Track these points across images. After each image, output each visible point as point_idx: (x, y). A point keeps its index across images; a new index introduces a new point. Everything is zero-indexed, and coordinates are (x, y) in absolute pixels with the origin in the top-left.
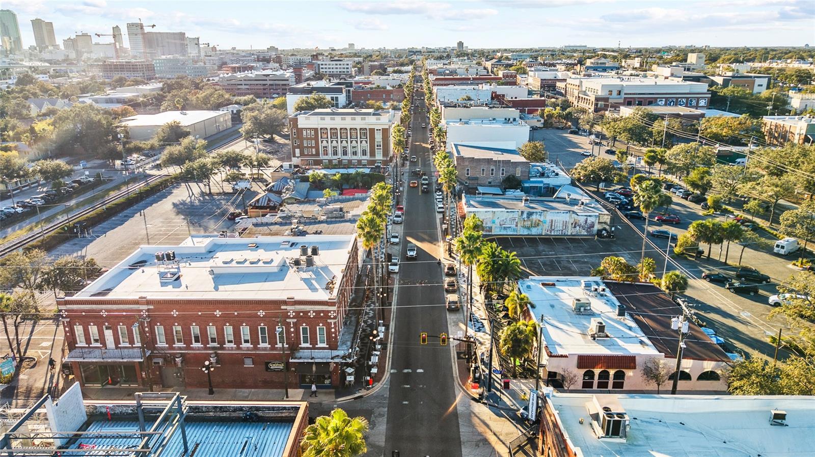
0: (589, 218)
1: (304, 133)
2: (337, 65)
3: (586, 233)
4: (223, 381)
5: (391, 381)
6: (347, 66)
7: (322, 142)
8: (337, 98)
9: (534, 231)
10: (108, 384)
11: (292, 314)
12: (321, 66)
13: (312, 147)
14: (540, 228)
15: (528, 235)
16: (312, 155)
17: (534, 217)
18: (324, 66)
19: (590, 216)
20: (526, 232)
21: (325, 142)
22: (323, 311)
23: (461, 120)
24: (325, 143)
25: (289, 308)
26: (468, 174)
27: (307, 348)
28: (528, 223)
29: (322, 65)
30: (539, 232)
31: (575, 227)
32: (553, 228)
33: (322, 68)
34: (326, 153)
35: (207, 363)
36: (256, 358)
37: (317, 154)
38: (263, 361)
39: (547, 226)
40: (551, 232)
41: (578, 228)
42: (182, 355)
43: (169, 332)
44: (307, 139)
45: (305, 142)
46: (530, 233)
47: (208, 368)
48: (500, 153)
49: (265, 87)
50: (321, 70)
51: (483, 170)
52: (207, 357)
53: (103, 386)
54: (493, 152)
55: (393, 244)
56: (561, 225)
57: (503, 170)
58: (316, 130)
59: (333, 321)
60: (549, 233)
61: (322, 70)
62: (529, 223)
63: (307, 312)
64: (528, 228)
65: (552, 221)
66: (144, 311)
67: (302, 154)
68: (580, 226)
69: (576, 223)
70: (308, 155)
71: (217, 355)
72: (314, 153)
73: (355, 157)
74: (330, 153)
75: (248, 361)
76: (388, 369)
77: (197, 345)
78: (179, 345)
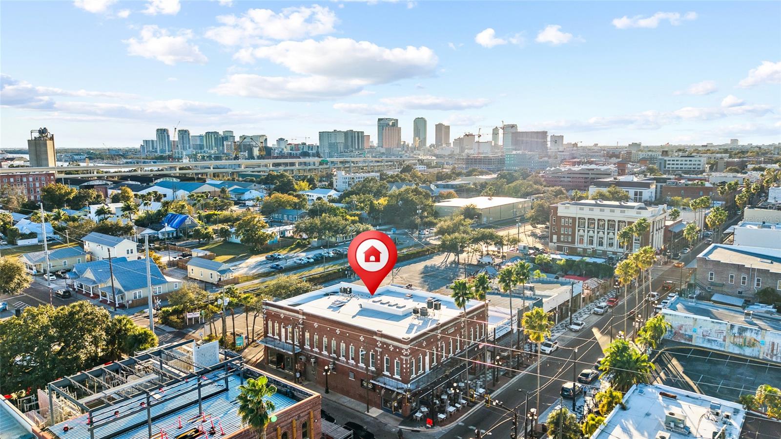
1: (563, 220)
2: (686, 161)
4: (337, 387)
5: (452, 430)
6: (699, 163)
7: (579, 231)
8: (641, 193)
9: (748, 352)
11: (379, 345)
12: (668, 162)
13: (568, 235)
14: (756, 349)
15: (740, 354)
16: (568, 242)
17: (748, 334)
18: (671, 162)
20: (737, 351)
21: (581, 231)
22: (398, 348)
23: (764, 223)
24: (581, 232)
25: (378, 338)
26: (711, 279)
27: (388, 376)
28: (740, 341)
29: (669, 160)
30: (755, 354)
32: (775, 352)
33: (669, 164)
34: (581, 241)
35: (326, 368)
36: (356, 374)
37: (573, 242)
38: (361, 378)
39: (766, 348)
40: (772, 357)
42: (316, 357)
43: (312, 338)
44: (565, 227)
45: (562, 229)
46: (742, 353)
47: (327, 371)
48: (770, 261)
49: (586, 180)
50: (667, 166)
51: (732, 277)
52: (328, 364)
53: (277, 368)
54: (759, 259)
55: (571, 330)
57: (758, 280)
58: (574, 219)
59: (404, 358)
60: (769, 358)
61: (669, 166)
62: (741, 340)
63: (388, 345)
64: (740, 346)
65: (773, 344)
66: (301, 319)
67: (559, 240)
70: (564, 242)
71: (334, 364)
72: (570, 240)
73: (610, 249)
74: (586, 242)
75: (351, 375)
76: (460, 421)
77: (325, 353)
78: (316, 350)
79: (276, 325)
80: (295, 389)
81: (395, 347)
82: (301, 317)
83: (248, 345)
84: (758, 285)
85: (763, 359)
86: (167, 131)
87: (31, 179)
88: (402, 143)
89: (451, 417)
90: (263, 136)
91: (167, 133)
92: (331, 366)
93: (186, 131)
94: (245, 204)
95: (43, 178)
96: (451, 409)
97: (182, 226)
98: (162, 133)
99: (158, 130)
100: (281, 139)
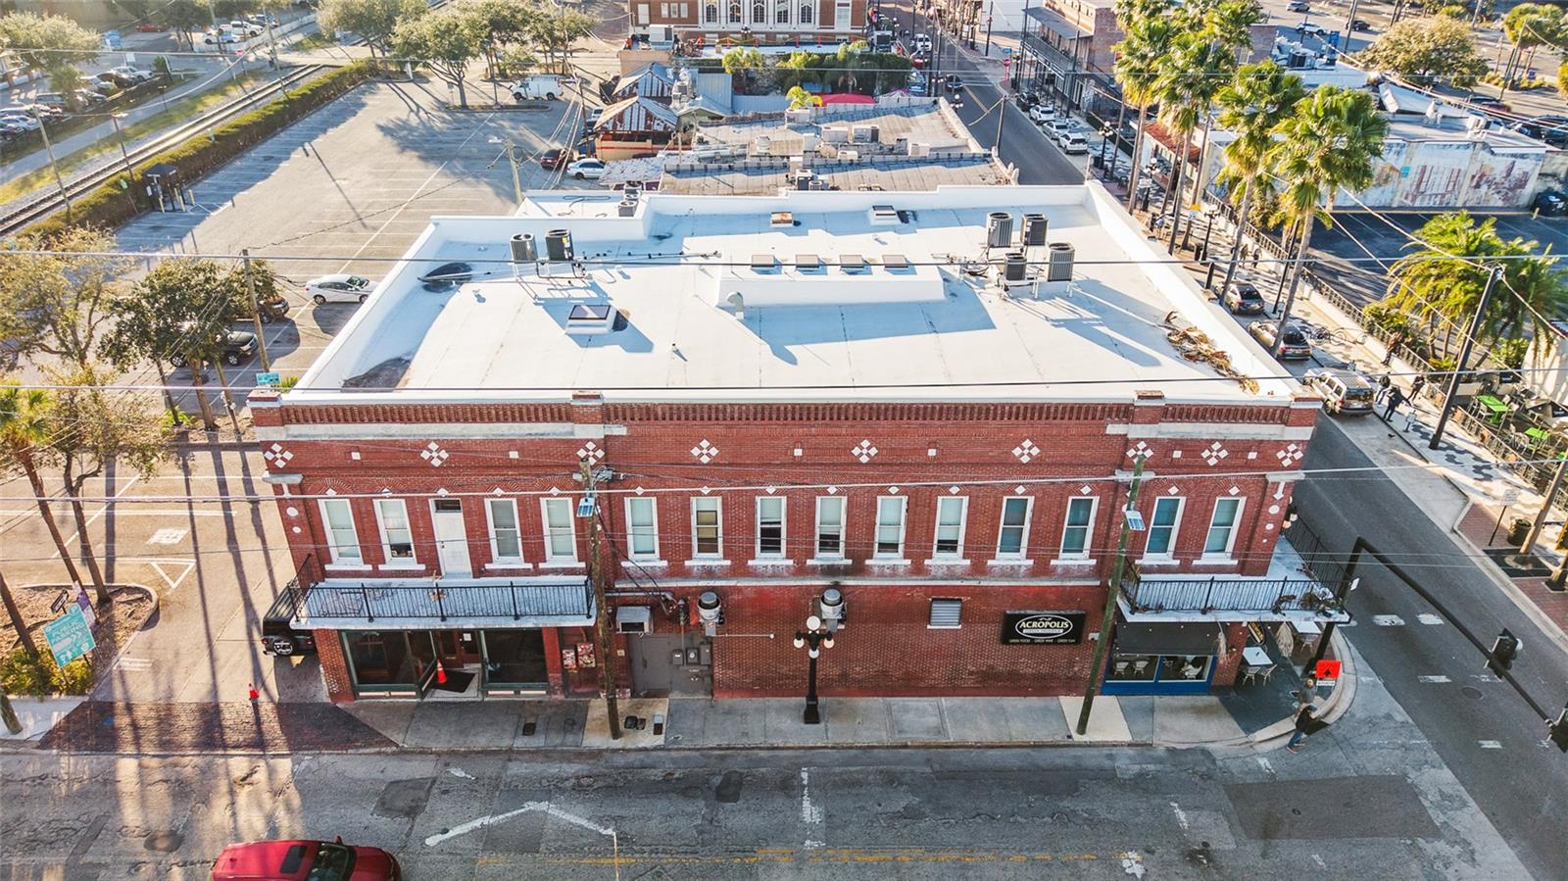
0: (1519, 162)
3: (1500, 203)
9: (1373, 197)
10: (435, 685)
11: (1140, 454)
14: (1389, 187)
15: (1356, 207)
19: (1523, 156)
20: (1350, 200)
22: (1258, 444)
25: (1134, 431)
27: (1162, 570)
30: (1384, 200)
31: (1478, 186)
32: (1422, 189)
35: (812, 623)
36: (972, 604)
37: (693, 18)
38: (1000, 613)
39: (1408, 184)
40: (1413, 200)
41: (1484, 188)
42: (722, 594)
43: (675, 517)
46: (1359, 204)
47: (814, 640)
52: (811, 601)
56: (1444, 181)
60: (1408, 202)
63: (1193, 447)
64: (1358, 190)
65: (1424, 169)
66: (591, 446)
68: (1489, 183)
69: (1481, 177)
71: (843, 592)
72: (684, 15)
73: (783, 27)
74: (723, 14)
75: (944, 610)
77: (770, 559)
78: (705, 560)
79: (389, 506)
81: (1238, 448)
82: (591, 429)
85: (1399, 208)
92: (834, 612)
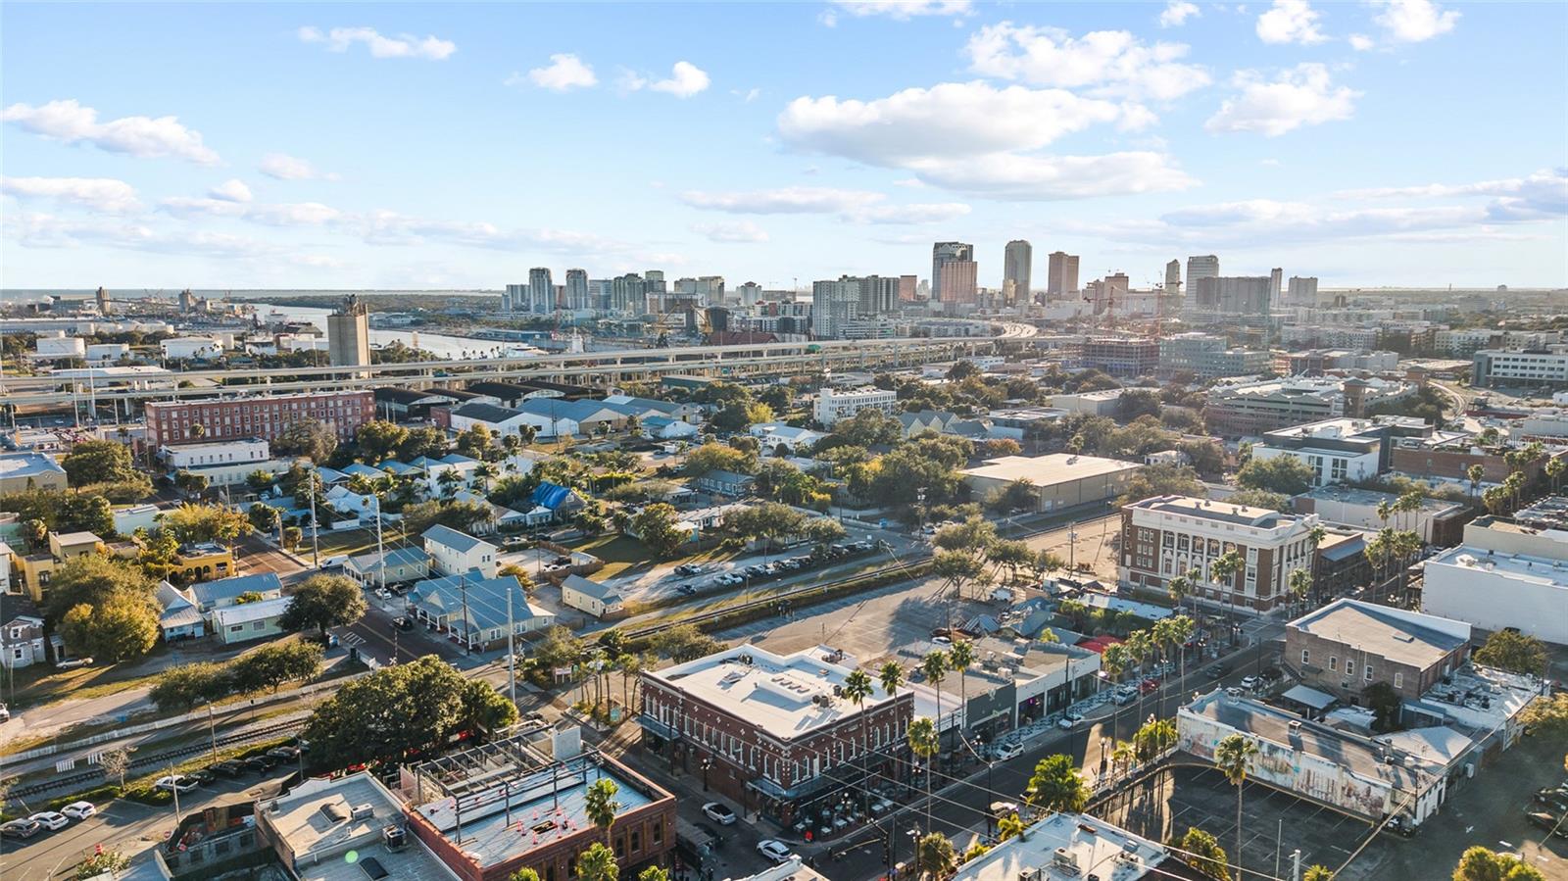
0: (1372, 788)
1: (1140, 532)
2: (1534, 361)
3: (1368, 813)
4: (716, 784)
6: (1561, 366)
7: (1164, 551)
9: (1280, 779)
11: (760, 741)
12: (1494, 363)
13: (1148, 557)
14: (1289, 777)
15: (1269, 782)
16: (1147, 569)
17: (1279, 755)
18: (1502, 363)
19: (1375, 785)
20: (1266, 776)
21: (1168, 553)
22: (778, 747)
23: (1491, 553)
24: (1168, 555)
25: (758, 734)
26: (1306, 660)
27: (768, 779)
28: (1270, 763)
29: (1498, 359)
30: (1288, 784)
31: (1349, 795)
32: (1311, 784)
33: (1498, 366)
34: (1168, 570)
35: (706, 760)
36: (737, 772)
37: (1155, 569)
38: (744, 776)
39: (1301, 777)
40: (1307, 790)
41: (1354, 799)
42: (695, 747)
43: (691, 723)
44: (1143, 543)
45: (1139, 547)
46: (1273, 780)
47: (706, 765)
48: (1411, 637)
50: (1494, 370)
51: (1334, 660)
52: (707, 756)
53: (655, 753)
54: (1394, 631)
56: (1325, 785)
57: (1369, 670)
58: (1157, 532)
59: (784, 761)
60: (1304, 790)
61: (1497, 370)
62: (1272, 763)
64: (1271, 771)
65: (1309, 772)
67: (1134, 564)
68: (1357, 796)
69: (1350, 790)
70: (1141, 567)
71: (714, 757)
72: (1151, 566)
73: (1211, 586)
74: (1174, 570)
75: (732, 772)
76: (846, 838)
77: (705, 742)
78: (696, 737)
79: (654, 701)
80: (652, 789)
81: (776, 747)
82: (680, 696)
83: (626, 719)
84: (1369, 676)
85: (1295, 792)
86: (548, 272)
87: (340, 403)
88: (980, 292)
89: (840, 832)
90: (717, 278)
91: (549, 277)
92: (710, 760)
93: (580, 272)
94: (663, 449)
95: (357, 401)
96: (841, 823)
97: (561, 505)
98: (540, 275)
99: (532, 271)
100: (750, 284)
